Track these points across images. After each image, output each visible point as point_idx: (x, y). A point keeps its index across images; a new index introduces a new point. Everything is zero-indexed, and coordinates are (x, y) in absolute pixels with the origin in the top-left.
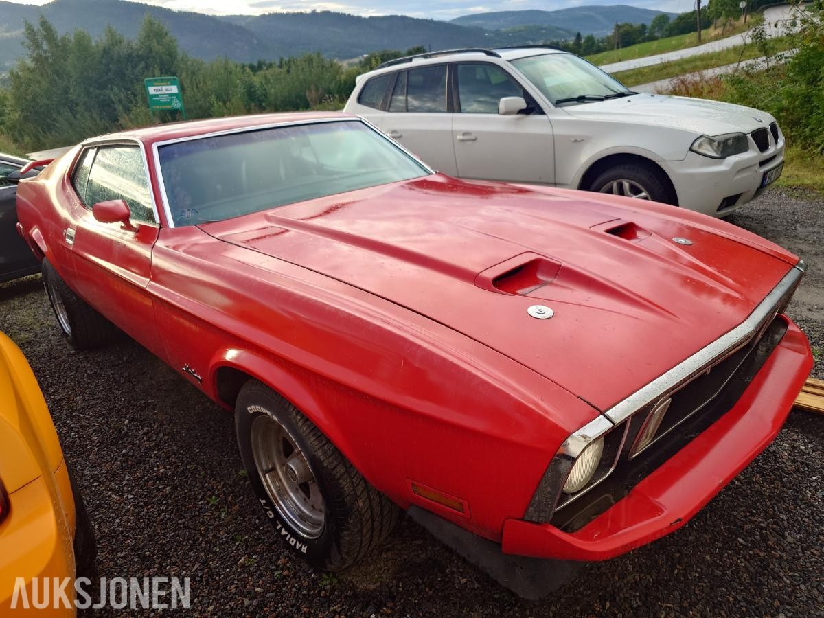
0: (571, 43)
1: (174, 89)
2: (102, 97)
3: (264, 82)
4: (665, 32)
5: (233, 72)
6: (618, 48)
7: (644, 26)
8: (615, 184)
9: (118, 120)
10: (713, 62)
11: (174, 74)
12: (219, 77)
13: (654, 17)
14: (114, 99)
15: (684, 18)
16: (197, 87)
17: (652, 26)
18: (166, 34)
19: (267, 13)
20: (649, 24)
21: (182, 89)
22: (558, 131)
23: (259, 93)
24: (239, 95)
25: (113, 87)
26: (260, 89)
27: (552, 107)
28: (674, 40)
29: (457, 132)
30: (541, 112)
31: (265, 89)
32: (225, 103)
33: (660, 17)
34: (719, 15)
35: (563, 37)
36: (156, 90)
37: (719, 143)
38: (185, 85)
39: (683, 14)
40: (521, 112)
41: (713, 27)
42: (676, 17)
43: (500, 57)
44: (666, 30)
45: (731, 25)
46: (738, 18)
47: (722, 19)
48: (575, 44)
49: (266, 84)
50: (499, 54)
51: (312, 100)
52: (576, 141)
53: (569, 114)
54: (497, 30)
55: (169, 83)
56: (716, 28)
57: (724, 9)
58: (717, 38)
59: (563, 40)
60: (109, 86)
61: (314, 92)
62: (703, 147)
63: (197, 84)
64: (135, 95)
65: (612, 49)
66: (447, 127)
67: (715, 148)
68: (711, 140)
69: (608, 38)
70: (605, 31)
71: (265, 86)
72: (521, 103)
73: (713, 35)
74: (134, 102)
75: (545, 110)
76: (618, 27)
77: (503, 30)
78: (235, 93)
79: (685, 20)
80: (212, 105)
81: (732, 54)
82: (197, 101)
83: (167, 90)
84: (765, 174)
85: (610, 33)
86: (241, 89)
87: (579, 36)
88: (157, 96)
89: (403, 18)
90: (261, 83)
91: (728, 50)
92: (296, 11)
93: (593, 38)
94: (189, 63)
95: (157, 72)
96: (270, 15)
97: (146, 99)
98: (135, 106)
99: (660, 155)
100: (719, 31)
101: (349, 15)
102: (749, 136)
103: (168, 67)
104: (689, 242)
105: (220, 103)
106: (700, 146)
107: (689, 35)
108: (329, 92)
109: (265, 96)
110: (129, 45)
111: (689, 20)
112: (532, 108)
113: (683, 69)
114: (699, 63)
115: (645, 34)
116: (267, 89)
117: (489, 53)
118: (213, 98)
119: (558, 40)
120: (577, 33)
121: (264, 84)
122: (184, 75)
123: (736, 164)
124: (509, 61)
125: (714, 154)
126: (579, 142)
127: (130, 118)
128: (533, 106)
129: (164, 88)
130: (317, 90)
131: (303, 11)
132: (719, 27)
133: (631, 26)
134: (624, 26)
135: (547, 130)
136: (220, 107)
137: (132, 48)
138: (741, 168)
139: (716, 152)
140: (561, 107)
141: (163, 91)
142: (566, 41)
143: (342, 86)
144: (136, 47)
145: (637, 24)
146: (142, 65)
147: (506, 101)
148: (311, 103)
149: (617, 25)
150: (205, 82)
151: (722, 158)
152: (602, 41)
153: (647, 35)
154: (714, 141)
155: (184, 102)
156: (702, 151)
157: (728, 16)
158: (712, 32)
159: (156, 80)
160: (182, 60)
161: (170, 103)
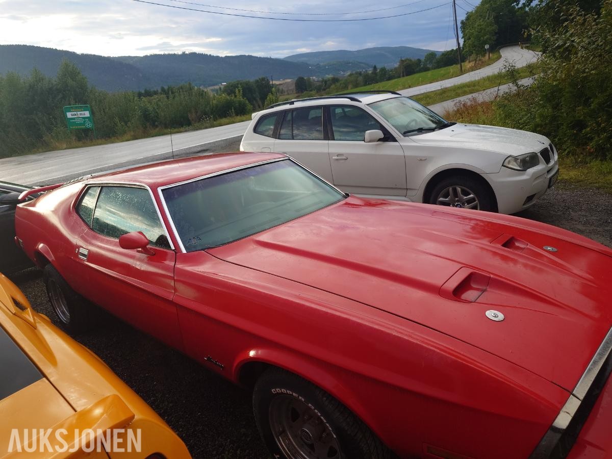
0: (370, 72)
1: (87, 114)
2: (29, 120)
3: (156, 107)
4: (435, 65)
5: (132, 101)
6: (403, 76)
7: (419, 60)
8: (451, 189)
9: (42, 137)
10: (476, 87)
11: (85, 103)
12: (121, 105)
13: (426, 54)
14: (38, 122)
15: (446, 54)
16: (104, 111)
17: (425, 60)
18: (79, 73)
19: (149, 55)
20: (423, 59)
21: (92, 113)
22: (408, 153)
23: (152, 115)
24: (137, 117)
25: (38, 113)
26: (153, 113)
27: (402, 137)
28: (442, 71)
29: (333, 154)
30: (394, 140)
31: (157, 112)
32: (126, 123)
33: (430, 54)
34: (471, 53)
35: (363, 68)
36: (72, 115)
37: (521, 160)
38: (95, 110)
39: (445, 51)
40: (380, 140)
41: (468, 61)
42: (441, 54)
43: (361, 102)
44: (435, 63)
45: (480, 60)
46: (484, 56)
47: (474, 56)
48: (372, 73)
49: (157, 109)
50: (360, 99)
51: (193, 120)
52: (421, 160)
53: (414, 141)
54: (318, 64)
55: (83, 110)
56: (469, 62)
57: (475, 50)
58: (472, 69)
59: (364, 70)
60: (35, 112)
61: (194, 114)
62: (511, 163)
63: (104, 109)
64: (55, 119)
65: (399, 77)
66: (325, 150)
67: (519, 164)
68: (516, 159)
69: (395, 69)
70: (392, 64)
71: (157, 110)
72: (379, 134)
73: (468, 67)
74: (55, 123)
75: (396, 139)
76: (402, 61)
77: (322, 64)
78: (134, 116)
79: (447, 56)
80: (116, 124)
81: (487, 82)
82: (104, 122)
83: (81, 114)
84: (550, 179)
85: (397, 65)
86: (139, 113)
87: (375, 68)
88: (74, 119)
89: (250, 57)
90: (154, 108)
91: (484, 79)
92: (171, 53)
93: (385, 69)
94: (97, 94)
95: (72, 102)
96: (151, 56)
97: (64, 121)
98: (55, 127)
99: (483, 169)
100: (472, 64)
101: (210, 55)
102: (539, 154)
103: (81, 98)
104: (555, 250)
105: (122, 123)
106: (509, 162)
107: (452, 66)
108: (205, 113)
109: (157, 117)
110: (50, 81)
111: (450, 56)
112: (388, 137)
113: (457, 93)
114: (467, 89)
115: (420, 65)
116: (159, 112)
117: (352, 99)
118: (117, 120)
119: (361, 70)
120: (374, 66)
121: (156, 108)
122: (94, 103)
123: (534, 174)
124: (367, 105)
125: (519, 168)
126: (423, 160)
127: (52, 135)
128: (388, 136)
129: (79, 113)
130: (197, 112)
131: (176, 53)
132: (472, 61)
133: (411, 60)
134: (406, 61)
135: (399, 153)
136: (122, 126)
137: (52, 84)
138: (537, 177)
139: (520, 166)
140: (408, 136)
141: (79, 115)
142: (366, 71)
143: (214, 109)
144: (55, 83)
145: (414, 58)
146: (60, 96)
147: (370, 133)
148: (193, 122)
149: (402, 60)
150: (110, 109)
151: (525, 170)
152: (391, 71)
153: (422, 66)
154: (518, 159)
155: (94, 123)
156: (510, 166)
157: (477, 54)
158: (467, 65)
159: (72, 107)
160: (91, 91)
161: (84, 124)
